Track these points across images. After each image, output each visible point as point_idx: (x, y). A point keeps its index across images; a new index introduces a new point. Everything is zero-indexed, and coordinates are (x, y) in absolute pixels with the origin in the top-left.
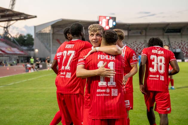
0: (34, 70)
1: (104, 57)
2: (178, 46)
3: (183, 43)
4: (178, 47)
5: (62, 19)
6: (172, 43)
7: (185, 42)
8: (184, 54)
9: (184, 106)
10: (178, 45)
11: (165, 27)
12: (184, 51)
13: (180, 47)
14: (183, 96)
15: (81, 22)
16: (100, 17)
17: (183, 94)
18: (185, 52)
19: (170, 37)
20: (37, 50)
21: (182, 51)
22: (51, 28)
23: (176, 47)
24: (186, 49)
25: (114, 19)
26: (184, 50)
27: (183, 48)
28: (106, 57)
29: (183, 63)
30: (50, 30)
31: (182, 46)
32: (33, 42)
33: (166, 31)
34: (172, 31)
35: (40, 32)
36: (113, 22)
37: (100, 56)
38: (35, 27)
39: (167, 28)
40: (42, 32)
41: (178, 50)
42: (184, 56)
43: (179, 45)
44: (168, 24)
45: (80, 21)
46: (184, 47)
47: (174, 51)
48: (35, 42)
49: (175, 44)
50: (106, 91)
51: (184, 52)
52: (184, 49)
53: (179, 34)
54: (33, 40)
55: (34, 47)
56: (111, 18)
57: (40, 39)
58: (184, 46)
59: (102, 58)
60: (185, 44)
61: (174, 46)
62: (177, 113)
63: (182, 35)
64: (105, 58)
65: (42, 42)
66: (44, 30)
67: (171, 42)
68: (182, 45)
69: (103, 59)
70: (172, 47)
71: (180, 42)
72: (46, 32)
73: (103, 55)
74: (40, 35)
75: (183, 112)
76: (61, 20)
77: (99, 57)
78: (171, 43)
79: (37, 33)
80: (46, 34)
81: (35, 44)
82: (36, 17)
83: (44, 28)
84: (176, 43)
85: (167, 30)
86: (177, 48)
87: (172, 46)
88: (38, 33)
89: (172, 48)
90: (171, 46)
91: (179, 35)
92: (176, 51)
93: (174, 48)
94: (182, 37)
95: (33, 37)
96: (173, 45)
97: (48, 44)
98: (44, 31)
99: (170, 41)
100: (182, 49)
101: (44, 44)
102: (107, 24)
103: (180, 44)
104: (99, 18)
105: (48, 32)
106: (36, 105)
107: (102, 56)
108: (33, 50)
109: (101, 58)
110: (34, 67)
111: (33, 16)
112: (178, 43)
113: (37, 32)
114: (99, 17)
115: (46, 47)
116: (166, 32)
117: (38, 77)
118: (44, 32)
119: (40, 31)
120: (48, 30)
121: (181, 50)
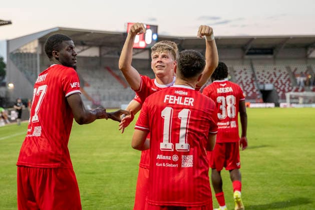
0: (6, 122)
1: (175, 99)
2: (268, 79)
3: (278, 74)
4: (269, 81)
5: (60, 28)
6: (258, 73)
7: (280, 71)
8: (279, 93)
9: (276, 187)
10: (269, 77)
11: (246, 45)
12: (279, 87)
13: (272, 81)
14: (275, 168)
15: (94, 33)
16: (129, 24)
17: (276, 165)
18: (281, 90)
19: (254, 62)
20: (11, 86)
21: (275, 89)
22: (39, 45)
23: (264, 81)
24: (283, 84)
25: (155, 29)
26: (280, 85)
27: (277, 82)
28: (178, 100)
29: (277, 109)
30: (36, 48)
31: (275, 79)
32: (5, 69)
33: (247, 51)
34: (258, 51)
35: (17, 52)
36: (153, 35)
37: (169, 97)
38: (8, 42)
39: (249, 47)
40: (21, 52)
41: (269, 87)
42: (278, 97)
43: (271, 78)
44: (251, 40)
45: (92, 32)
46: (279, 81)
47: (261, 87)
48: (7, 69)
49: (263, 75)
50: (171, 158)
51: (278, 90)
52: (278, 84)
53: (270, 56)
54: (4, 65)
55: (6, 80)
56: (149, 27)
57: (17, 65)
58: (278, 79)
59: (172, 101)
60: (281, 75)
61: (262, 79)
62: (265, 199)
63: (275, 58)
64: (176, 101)
65: (21, 70)
66: (25, 47)
67: (256, 72)
68: (275, 76)
69: (172, 103)
70: (258, 81)
71: (271, 72)
72: (28, 51)
73: (173, 96)
74: (18, 56)
75: (274, 198)
76: (57, 29)
77: (166, 98)
78: (256, 74)
79: (12, 53)
80: (29, 55)
81: (7, 73)
82: (10, 23)
83: (26, 44)
84: (265, 74)
85: (250, 50)
86: (267, 83)
87: (258, 79)
88: (14, 53)
89: (259, 83)
90: (256, 78)
91: (269, 59)
92: (264, 87)
93: (262, 83)
94: (275, 64)
95: (5, 60)
96: (259, 77)
97: (32, 74)
98: (26, 49)
99: (255, 70)
100: (276, 84)
101: (25, 73)
102: (141, 38)
103: (273, 76)
104: (126, 28)
105: (32, 51)
106: (8, 188)
107: (172, 98)
108: (4, 85)
109: (170, 102)
110: (6, 116)
111: (5, 21)
112: (268, 73)
113: (11, 51)
114: (127, 25)
115: (29, 79)
116: (248, 54)
117: (14, 135)
118: (25, 51)
119: (18, 50)
120: (33, 47)
121: (274, 86)
